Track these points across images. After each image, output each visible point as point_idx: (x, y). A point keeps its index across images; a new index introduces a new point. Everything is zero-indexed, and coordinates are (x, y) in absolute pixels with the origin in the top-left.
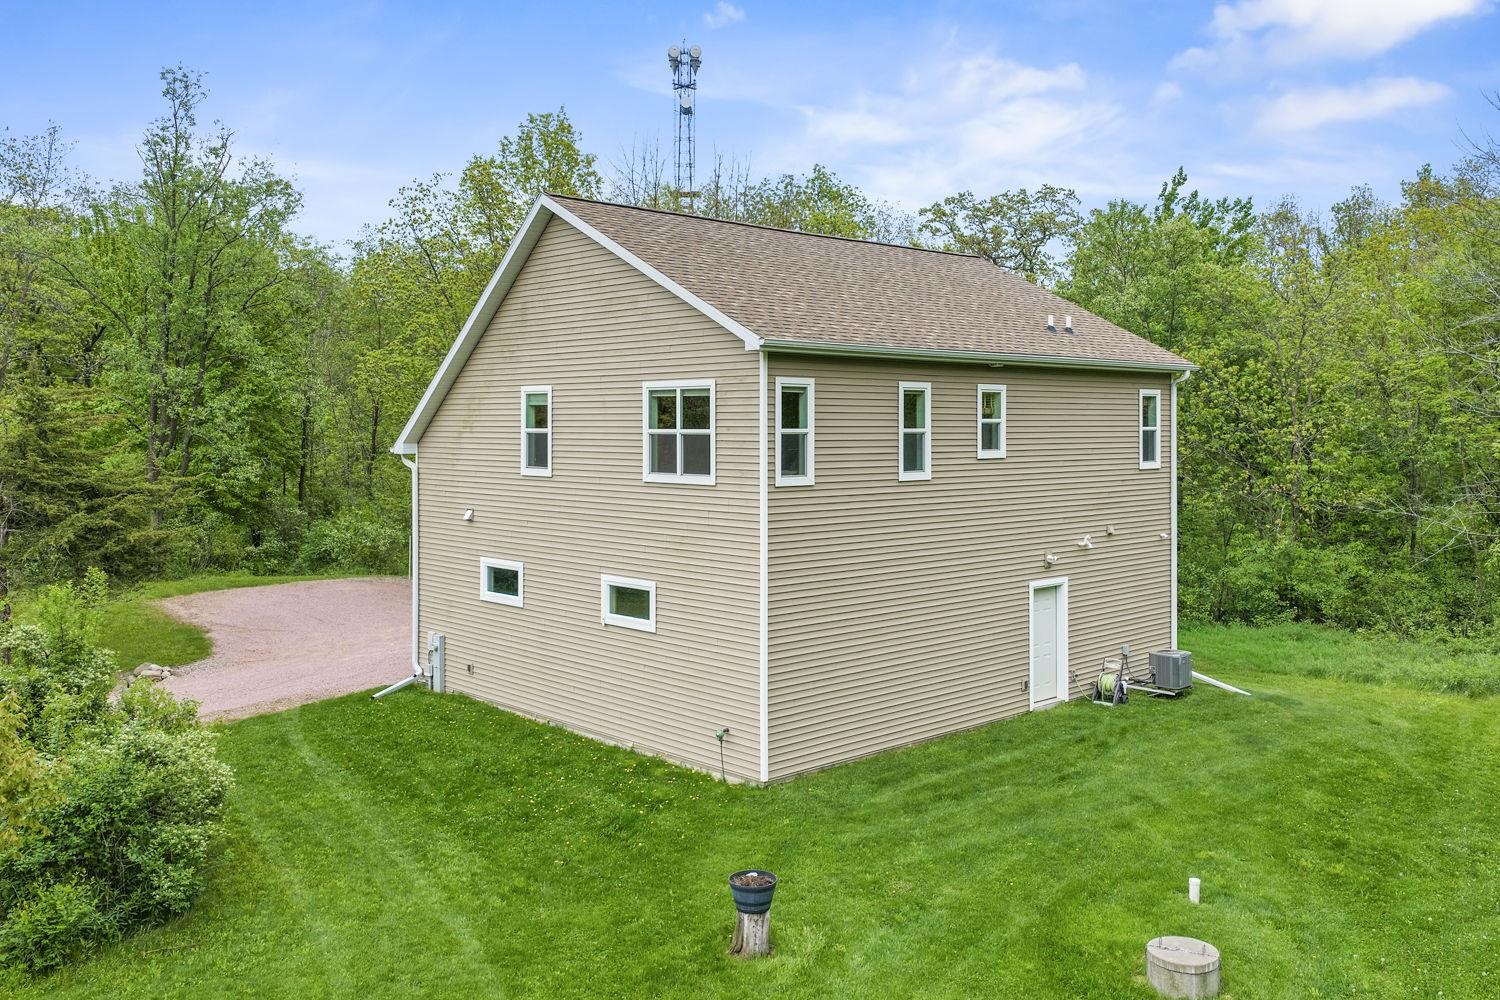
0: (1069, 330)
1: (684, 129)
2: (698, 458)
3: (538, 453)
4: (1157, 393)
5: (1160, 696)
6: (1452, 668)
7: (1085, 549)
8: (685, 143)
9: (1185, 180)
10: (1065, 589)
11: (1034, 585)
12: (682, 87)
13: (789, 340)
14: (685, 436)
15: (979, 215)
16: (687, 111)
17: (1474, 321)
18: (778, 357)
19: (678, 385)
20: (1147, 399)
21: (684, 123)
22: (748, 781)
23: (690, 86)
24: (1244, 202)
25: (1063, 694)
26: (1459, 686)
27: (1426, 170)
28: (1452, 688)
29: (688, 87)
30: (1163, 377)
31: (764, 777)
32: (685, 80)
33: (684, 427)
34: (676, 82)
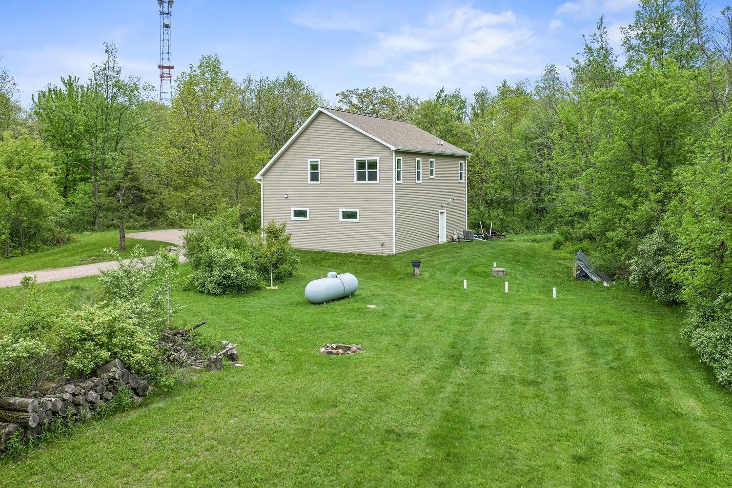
0: (442, 145)
1: (165, 34)
2: (373, 177)
3: (315, 177)
4: (463, 162)
5: (467, 241)
6: (532, 237)
7: (449, 203)
8: (165, 41)
9: (444, 91)
10: (445, 213)
11: (440, 211)
12: (164, 14)
13: (401, 148)
14: (368, 171)
15: (361, 97)
16: (167, 26)
17: (534, 142)
18: (398, 152)
19: (366, 159)
20: (461, 163)
21: (166, 32)
22: (389, 254)
23: (169, 14)
24: (463, 100)
25: (445, 240)
26: (534, 241)
27: (504, 82)
28: (532, 241)
29: (167, 14)
30: (463, 157)
31: (394, 253)
32: (166, 10)
33: (368, 169)
34: (161, 11)
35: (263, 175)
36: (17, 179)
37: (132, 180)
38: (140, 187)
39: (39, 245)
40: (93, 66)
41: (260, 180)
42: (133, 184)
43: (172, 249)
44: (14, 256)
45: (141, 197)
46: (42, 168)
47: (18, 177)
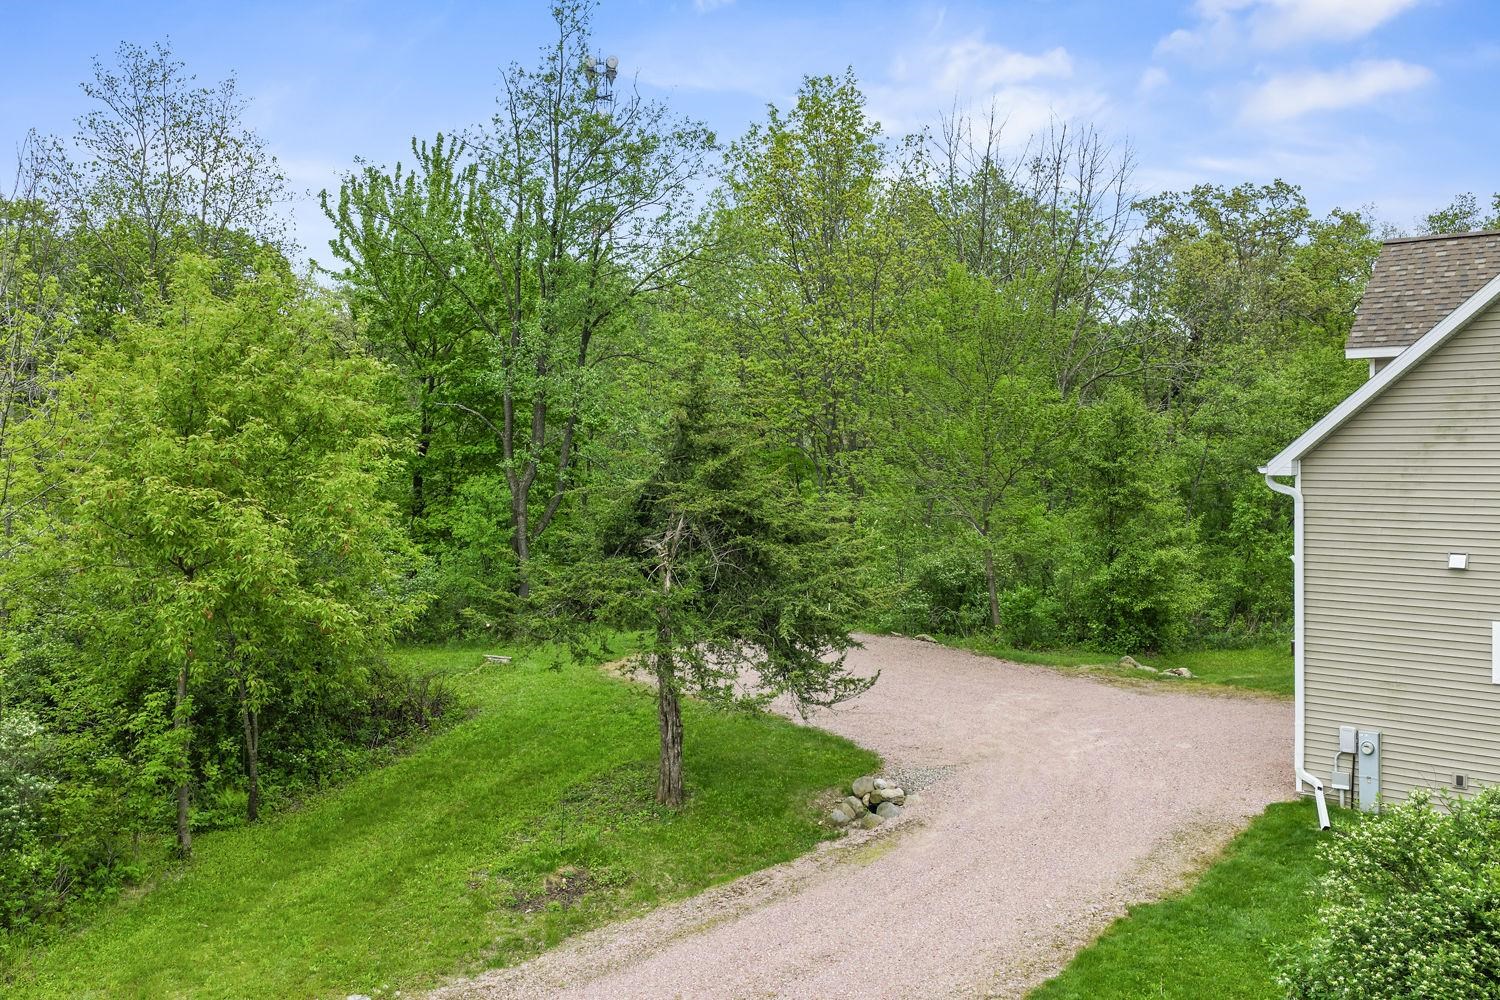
35: (1304, 458)
36: (212, 493)
37: (718, 482)
38: (756, 513)
39: (323, 754)
40: (508, 74)
41: (1290, 481)
42: (725, 499)
43: (888, 800)
44: (213, 827)
45: (760, 560)
46: (331, 430)
47: (215, 480)
